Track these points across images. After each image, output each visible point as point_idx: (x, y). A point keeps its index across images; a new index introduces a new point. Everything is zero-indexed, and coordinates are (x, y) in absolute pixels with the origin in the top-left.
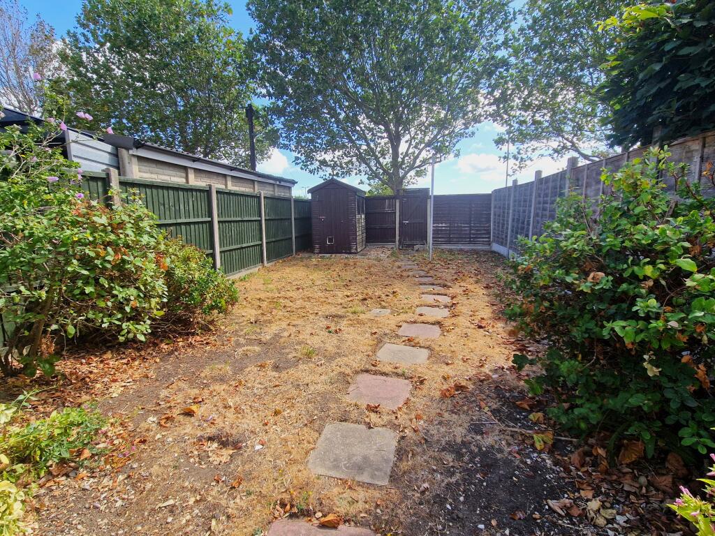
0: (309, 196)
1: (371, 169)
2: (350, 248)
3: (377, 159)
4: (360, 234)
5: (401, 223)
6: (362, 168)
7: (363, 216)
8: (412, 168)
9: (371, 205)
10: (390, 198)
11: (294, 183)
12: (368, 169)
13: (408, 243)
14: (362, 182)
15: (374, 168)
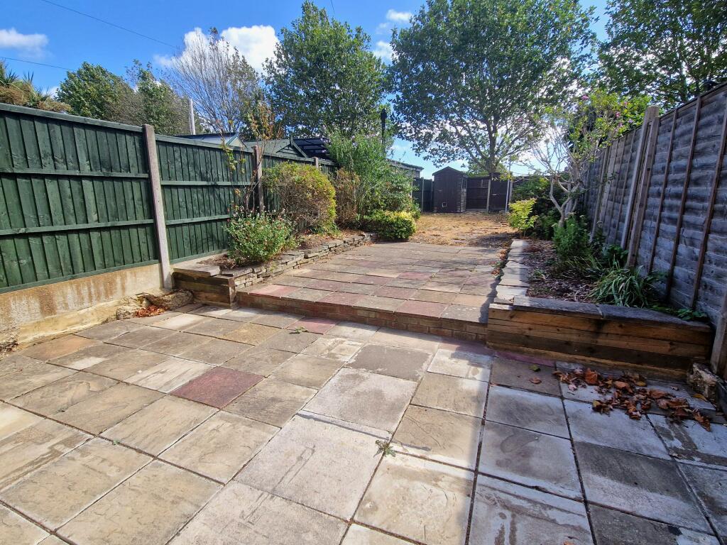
0: (433, 178)
1: (472, 155)
2: (456, 210)
3: (477, 148)
4: (463, 201)
5: (491, 196)
6: (464, 155)
7: (465, 190)
8: (505, 154)
9: (472, 183)
10: (484, 178)
11: (422, 169)
12: (469, 155)
13: (495, 209)
14: (463, 166)
15: (474, 155)
